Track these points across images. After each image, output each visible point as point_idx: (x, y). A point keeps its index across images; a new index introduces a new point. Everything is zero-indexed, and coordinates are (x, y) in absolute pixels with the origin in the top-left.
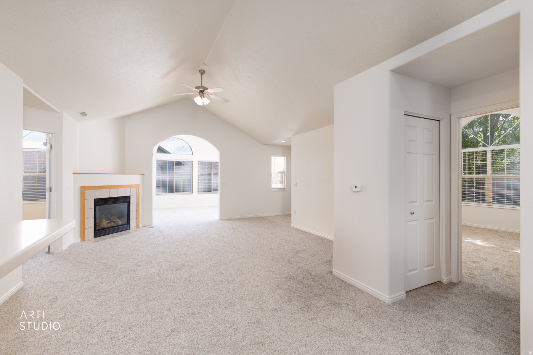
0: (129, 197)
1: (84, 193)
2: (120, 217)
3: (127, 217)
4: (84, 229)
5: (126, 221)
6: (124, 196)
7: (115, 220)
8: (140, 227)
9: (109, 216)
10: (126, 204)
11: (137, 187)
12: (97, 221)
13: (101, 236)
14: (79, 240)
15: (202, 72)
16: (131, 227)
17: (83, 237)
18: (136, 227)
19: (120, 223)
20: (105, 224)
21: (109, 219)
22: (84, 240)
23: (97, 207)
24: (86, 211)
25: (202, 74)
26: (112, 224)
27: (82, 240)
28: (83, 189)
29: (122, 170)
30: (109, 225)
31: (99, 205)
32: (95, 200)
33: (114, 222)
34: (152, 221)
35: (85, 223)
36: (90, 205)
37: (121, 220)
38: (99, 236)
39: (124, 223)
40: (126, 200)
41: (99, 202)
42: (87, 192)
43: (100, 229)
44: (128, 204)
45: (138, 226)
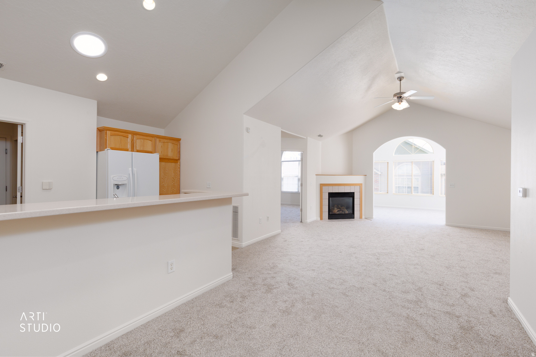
0: (354, 193)
1: (322, 188)
2: (347, 208)
3: (352, 209)
4: (322, 212)
5: (351, 212)
6: (350, 192)
7: (343, 210)
8: (363, 218)
9: (340, 206)
10: (351, 198)
11: (360, 185)
12: (330, 208)
13: (333, 219)
14: (319, 219)
15: (400, 79)
16: (355, 217)
17: (321, 218)
18: (359, 218)
19: (347, 212)
20: (336, 211)
21: (339, 208)
22: (322, 220)
23: (330, 198)
24: (323, 200)
25: (400, 80)
26: (341, 212)
27: (321, 219)
28: (322, 185)
29: (350, 173)
30: (338, 213)
31: (332, 197)
32: (329, 193)
33: (342, 211)
34: (372, 215)
35: (323, 208)
36: (326, 196)
37: (347, 210)
38: (332, 219)
39: (349, 212)
40: (351, 195)
41: (332, 195)
42: (324, 188)
43: (332, 214)
44: (353, 199)
45: (361, 217)
